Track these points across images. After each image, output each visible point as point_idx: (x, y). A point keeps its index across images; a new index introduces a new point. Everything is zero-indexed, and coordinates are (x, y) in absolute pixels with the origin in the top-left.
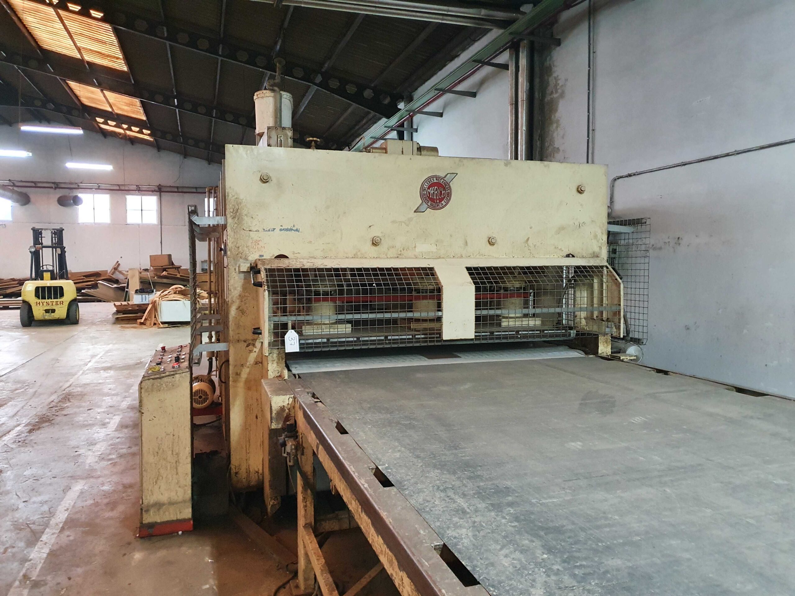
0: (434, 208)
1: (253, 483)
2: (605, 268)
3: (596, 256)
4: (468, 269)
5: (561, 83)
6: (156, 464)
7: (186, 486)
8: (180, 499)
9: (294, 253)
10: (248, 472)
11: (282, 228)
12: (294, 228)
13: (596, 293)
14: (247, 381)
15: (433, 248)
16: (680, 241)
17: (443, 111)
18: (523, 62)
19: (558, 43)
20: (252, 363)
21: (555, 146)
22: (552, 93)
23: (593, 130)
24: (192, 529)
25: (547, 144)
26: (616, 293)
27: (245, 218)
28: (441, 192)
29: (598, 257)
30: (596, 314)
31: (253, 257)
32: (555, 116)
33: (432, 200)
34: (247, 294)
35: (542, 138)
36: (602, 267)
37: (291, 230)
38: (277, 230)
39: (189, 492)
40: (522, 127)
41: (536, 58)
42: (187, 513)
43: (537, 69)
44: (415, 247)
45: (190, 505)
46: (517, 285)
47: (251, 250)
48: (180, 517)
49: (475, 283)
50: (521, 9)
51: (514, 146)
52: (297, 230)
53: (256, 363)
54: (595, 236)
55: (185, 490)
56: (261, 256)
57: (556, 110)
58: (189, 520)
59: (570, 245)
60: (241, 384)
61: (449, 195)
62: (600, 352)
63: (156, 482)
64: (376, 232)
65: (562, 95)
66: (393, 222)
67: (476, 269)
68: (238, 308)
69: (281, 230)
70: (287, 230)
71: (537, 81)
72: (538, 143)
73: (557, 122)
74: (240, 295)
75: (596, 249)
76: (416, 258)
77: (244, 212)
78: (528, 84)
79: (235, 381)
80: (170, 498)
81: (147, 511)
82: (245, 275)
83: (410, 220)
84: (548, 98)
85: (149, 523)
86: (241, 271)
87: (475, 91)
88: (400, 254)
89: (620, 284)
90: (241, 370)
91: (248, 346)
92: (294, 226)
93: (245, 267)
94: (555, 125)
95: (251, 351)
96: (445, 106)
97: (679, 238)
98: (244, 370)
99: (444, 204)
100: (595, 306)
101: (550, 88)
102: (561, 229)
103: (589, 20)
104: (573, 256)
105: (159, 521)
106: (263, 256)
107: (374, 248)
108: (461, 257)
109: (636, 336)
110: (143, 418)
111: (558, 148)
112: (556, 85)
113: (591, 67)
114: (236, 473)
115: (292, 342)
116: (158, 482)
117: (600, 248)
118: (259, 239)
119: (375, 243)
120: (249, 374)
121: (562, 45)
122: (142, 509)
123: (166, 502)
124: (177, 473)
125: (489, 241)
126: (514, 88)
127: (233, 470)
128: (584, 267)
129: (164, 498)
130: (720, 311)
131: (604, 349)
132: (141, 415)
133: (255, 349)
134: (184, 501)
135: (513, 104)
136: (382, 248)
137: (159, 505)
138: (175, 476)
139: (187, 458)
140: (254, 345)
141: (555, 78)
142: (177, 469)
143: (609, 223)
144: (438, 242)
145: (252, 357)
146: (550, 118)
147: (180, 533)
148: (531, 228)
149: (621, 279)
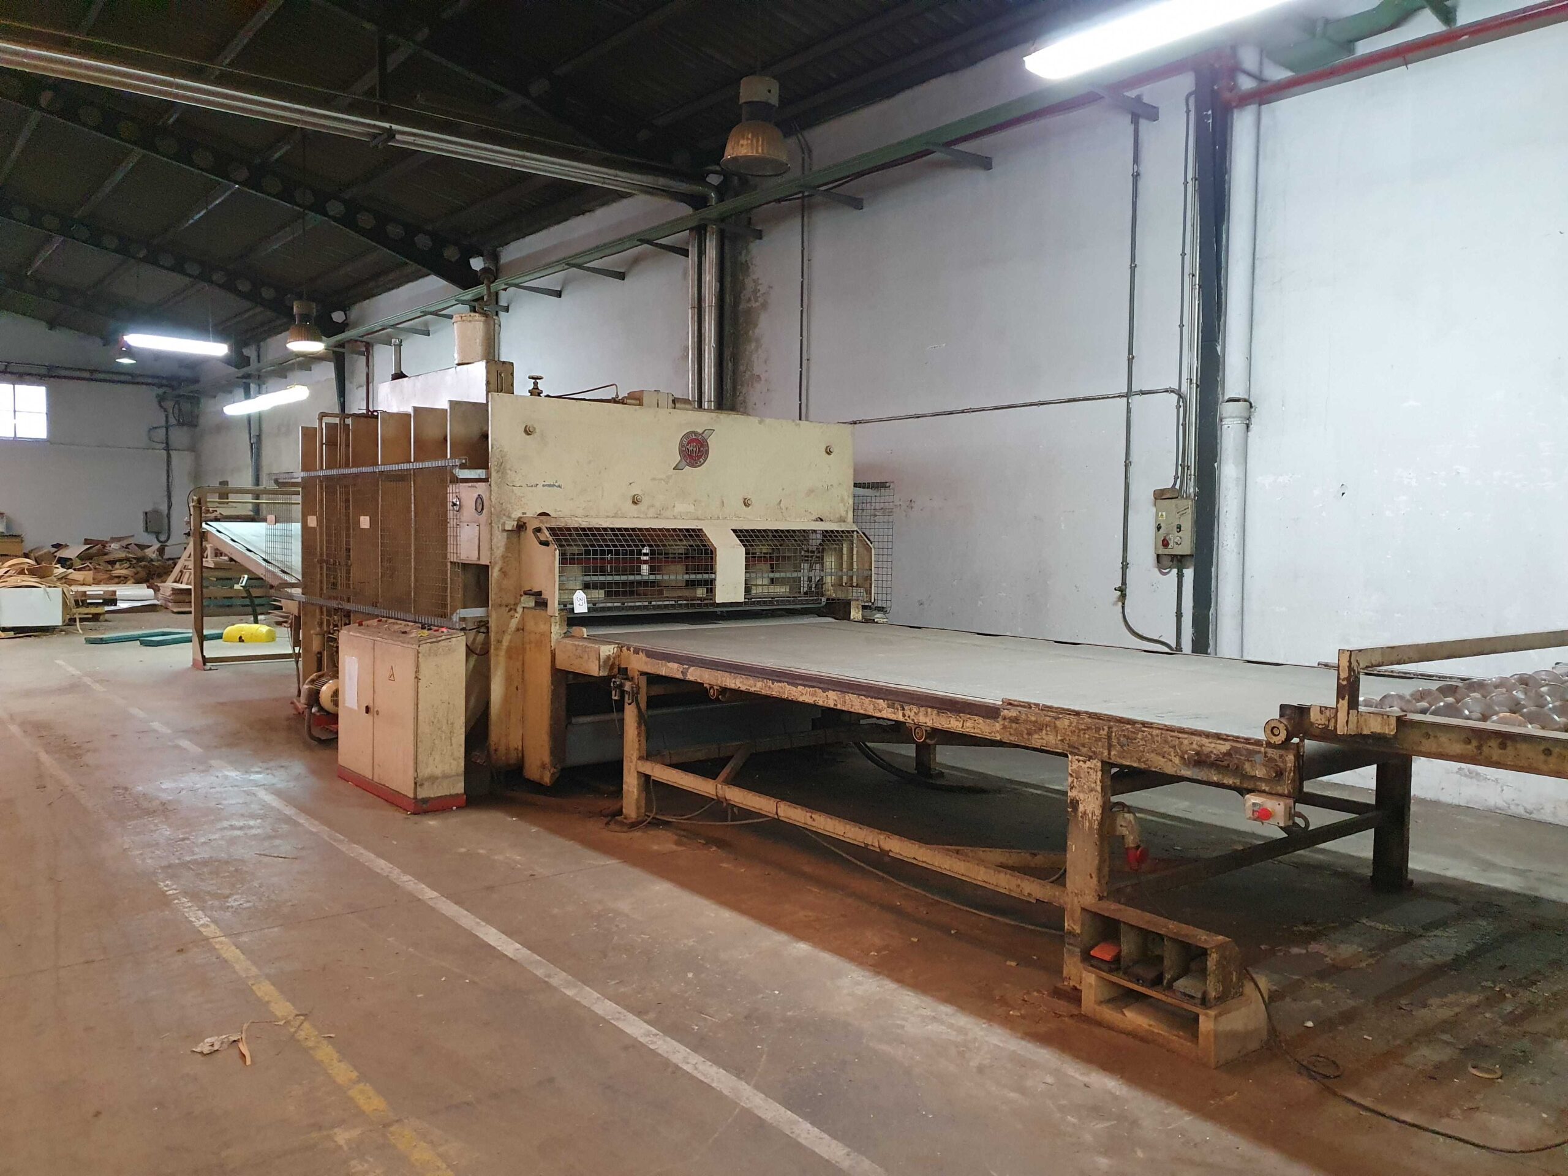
0: (693, 466)
1: (512, 761)
2: (855, 533)
3: (842, 520)
4: (734, 531)
5: (763, 289)
6: (431, 734)
7: (459, 758)
8: (453, 773)
9: (556, 511)
10: (508, 749)
11: (545, 483)
12: (557, 484)
13: (845, 557)
14: (509, 650)
15: (691, 508)
16: (913, 505)
17: (563, 288)
18: (711, 253)
19: (759, 235)
20: (513, 630)
21: (754, 372)
22: (749, 300)
23: (808, 360)
24: (464, 804)
25: (742, 368)
26: (867, 559)
27: (509, 472)
28: (699, 449)
29: (844, 521)
30: (845, 579)
31: (517, 514)
32: (753, 332)
33: (691, 457)
34: (510, 555)
35: (736, 358)
36: (853, 531)
37: (554, 485)
38: (540, 486)
39: (463, 764)
40: (710, 341)
41: (727, 248)
42: (459, 788)
43: (728, 264)
44: (674, 507)
45: (462, 778)
46: (765, 549)
47: (515, 506)
48: (453, 792)
49: (745, 546)
50: (708, 179)
51: (696, 366)
52: (559, 486)
53: (518, 630)
54: (842, 500)
55: (458, 762)
56: (523, 513)
57: (756, 325)
58: (462, 795)
59: (818, 508)
60: (502, 653)
61: (707, 452)
62: (852, 617)
63: (431, 754)
64: (636, 490)
65: (764, 306)
66: (654, 479)
67: (741, 531)
68: (500, 570)
69: (543, 486)
70: (550, 486)
71: (728, 279)
72: (730, 364)
73: (757, 340)
74: (502, 556)
75: (843, 514)
76: (675, 518)
77: (508, 467)
78: (718, 284)
79: (497, 649)
80: (444, 771)
81: (421, 785)
82: (507, 535)
83: (669, 477)
84: (743, 306)
85: (423, 798)
86: (506, 529)
87: (623, 271)
88: (659, 514)
89: (871, 548)
90: (503, 638)
91: (509, 611)
92: (556, 482)
93: (510, 525)
94: (753, 345)
95: (512, 617)
96: (565, 283)
97: (911, 501)
98: (505, 638)
99: (702, 461)
100: (844, 570)
101: (747, 293)
102: (811, 491)
103: (803, 217)
104: (822, 520)
105: (432, 796)
106: (525, 513)
107: (635, 507)
108: (718, 518)
109: (879, 605)
110: (419, 684)
111: (758, 376)
112: (756, 291)
113: (805, 276)
114: (496, 750)
115: (581, 602)
116: (433, 753)
117: (847, 512)
118: (522, 495)
119: (635, 501)
120: (511, 642)
121: (765, 239)
122: (416, 783)
123: (440, 775)
124: (451, 745)
125: (744, 502)
126: (696, 286)
127: (493, 748)
128: (837, 531)
129: (438, 772)
130: (955, 583)
131: (856, 614)
132: (418, 682)
133: (516, 615)
134: (458, 775)
135: (694, 307)
136: (642, 507)
137: (433, 779)
138: (449, 747)
139: (461, 728)
140: (515, 610)
141: (754, 281)
142: (451, 740)
143: (856, 485)
144: (695, 502)
145: (514, 623)
146: (747, 333)
147: (454, 808)
148: (783, 489)
149: (871, 543)
